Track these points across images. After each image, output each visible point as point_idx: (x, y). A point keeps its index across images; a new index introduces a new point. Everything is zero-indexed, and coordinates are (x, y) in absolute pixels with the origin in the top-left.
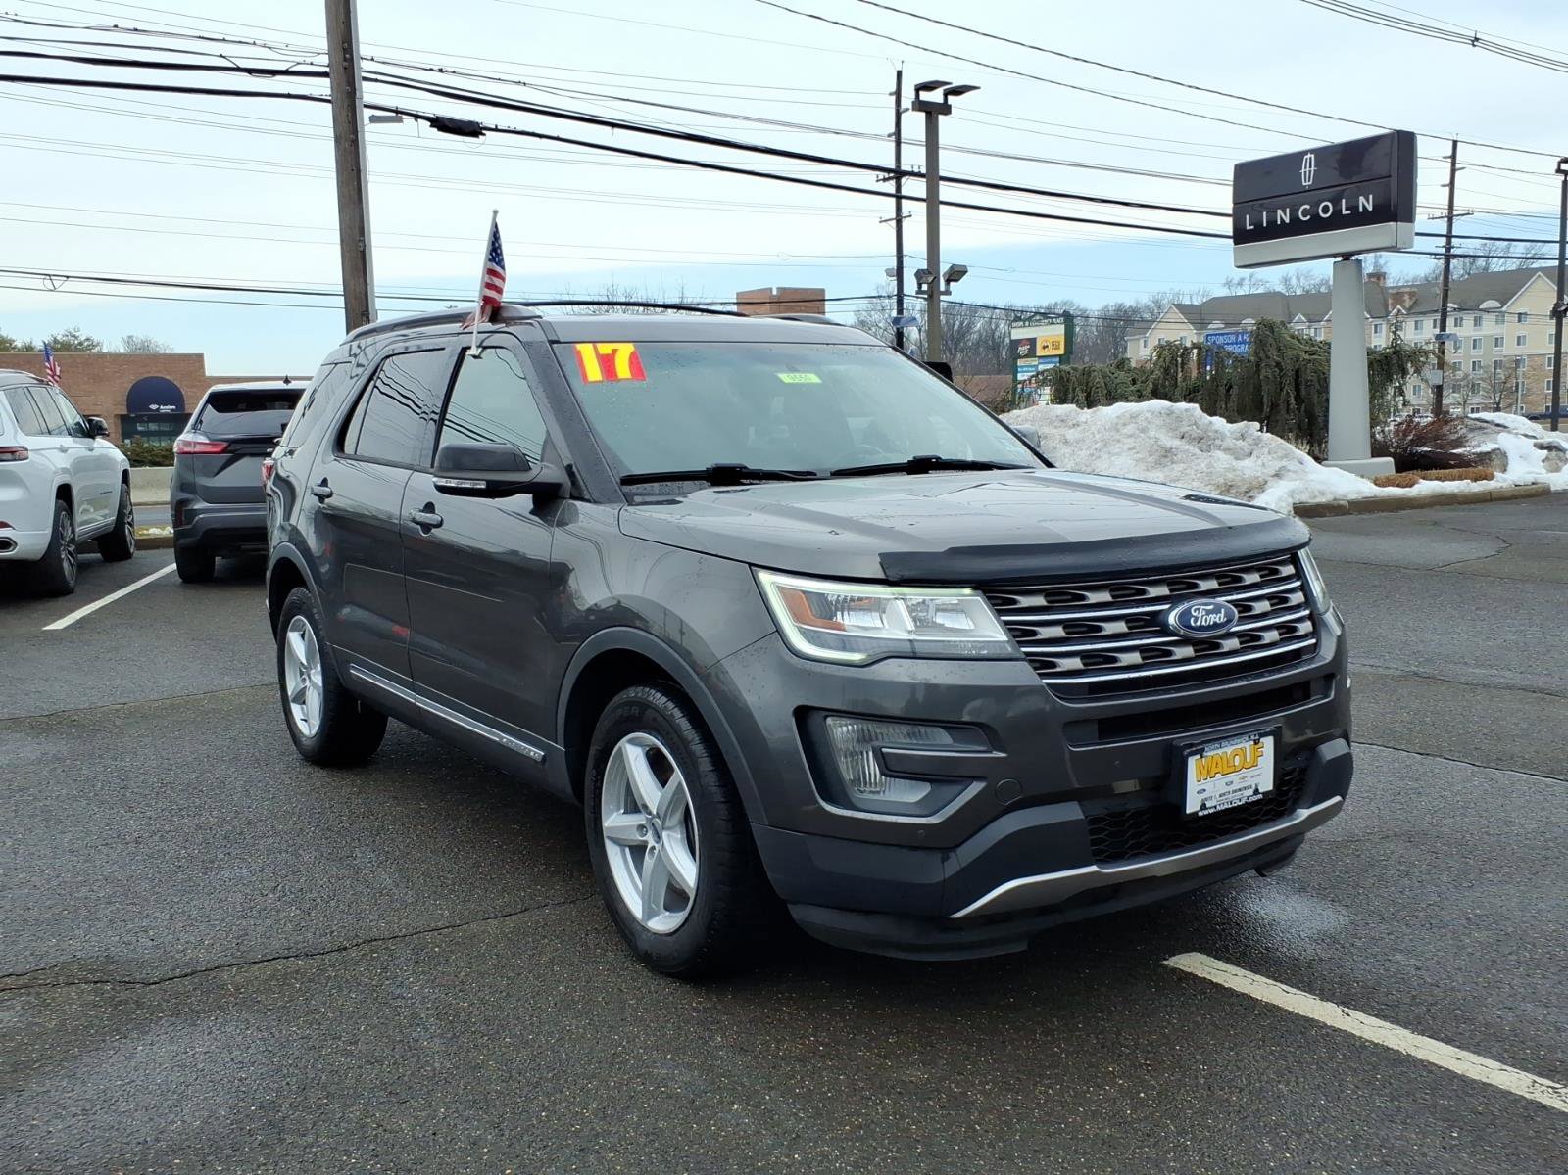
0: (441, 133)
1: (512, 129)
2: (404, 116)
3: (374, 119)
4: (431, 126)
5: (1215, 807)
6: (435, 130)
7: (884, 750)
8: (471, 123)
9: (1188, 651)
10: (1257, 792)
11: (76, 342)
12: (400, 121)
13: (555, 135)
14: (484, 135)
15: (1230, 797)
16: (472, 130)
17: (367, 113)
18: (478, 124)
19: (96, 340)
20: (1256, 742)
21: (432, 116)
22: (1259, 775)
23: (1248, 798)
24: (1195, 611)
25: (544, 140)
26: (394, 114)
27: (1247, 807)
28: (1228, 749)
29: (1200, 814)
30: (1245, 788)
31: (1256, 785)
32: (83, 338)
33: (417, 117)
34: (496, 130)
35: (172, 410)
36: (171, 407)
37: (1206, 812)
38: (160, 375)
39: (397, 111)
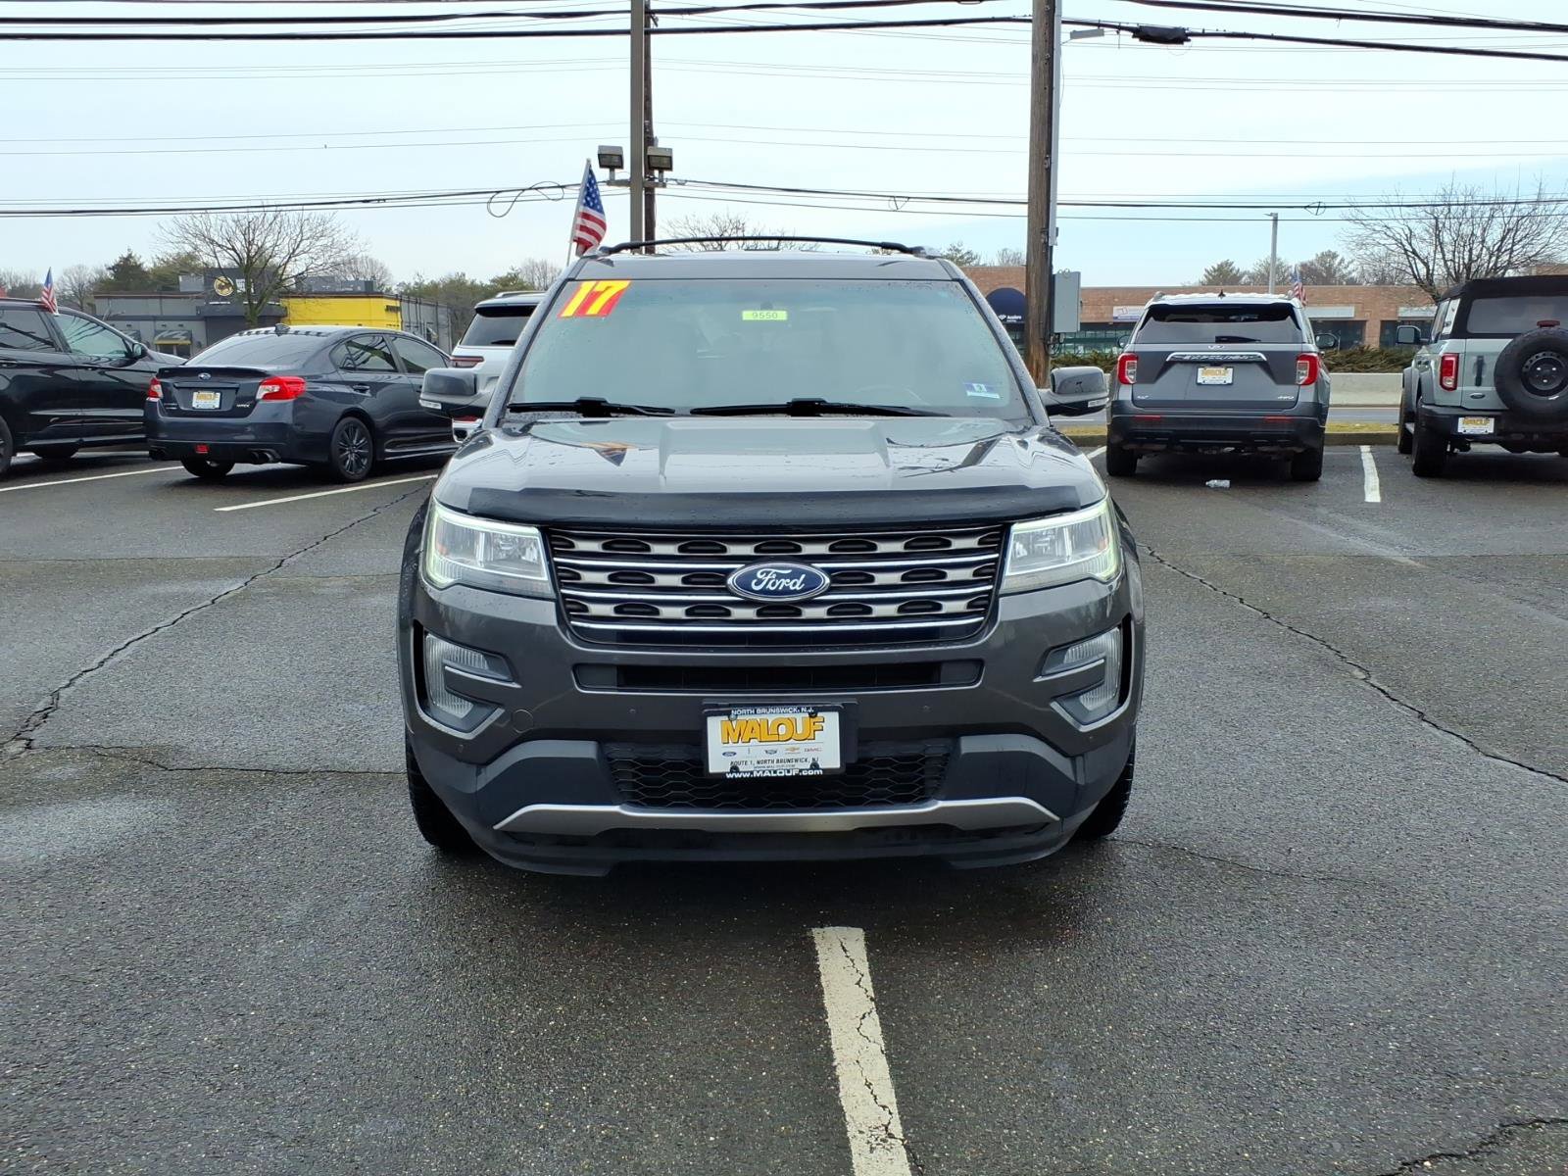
0: (1143, 43)
1: (1221, 31)
2: (1106, 29)
3: (1075, 35)
4: (1134, 37)
5: (752, 773)
6: (1137, 40)
7: (446, 667)
8: (1176, 30)
9: (750, 613)
10: (815, 766)
11: (958, 256)
12: (1102, 34)
13: (1269, 34)
14: (1189, 40)
15: (775, 766)
16: (1176, 37)
17: (1066, 29)
18: (1184, 29)
19: (975, 254)
20: (811, 715)
21: (1136, 26)
22: (816, 750)
23: (801, 771)
24: (762, 574)
25: (1256, 40)
26: (1096, 28)
27: (798, 781)
28: (771, 717)
29: (728, 776)
30: (796, 761)
31: (814, 759)
32: (964, 252)
33: (1120, 28)
34: (1203, 34)
35: (1018, 320)
36: (1017, 317)
37: (737, 776)
38: (1011, 286)
39: (1099, 25)
